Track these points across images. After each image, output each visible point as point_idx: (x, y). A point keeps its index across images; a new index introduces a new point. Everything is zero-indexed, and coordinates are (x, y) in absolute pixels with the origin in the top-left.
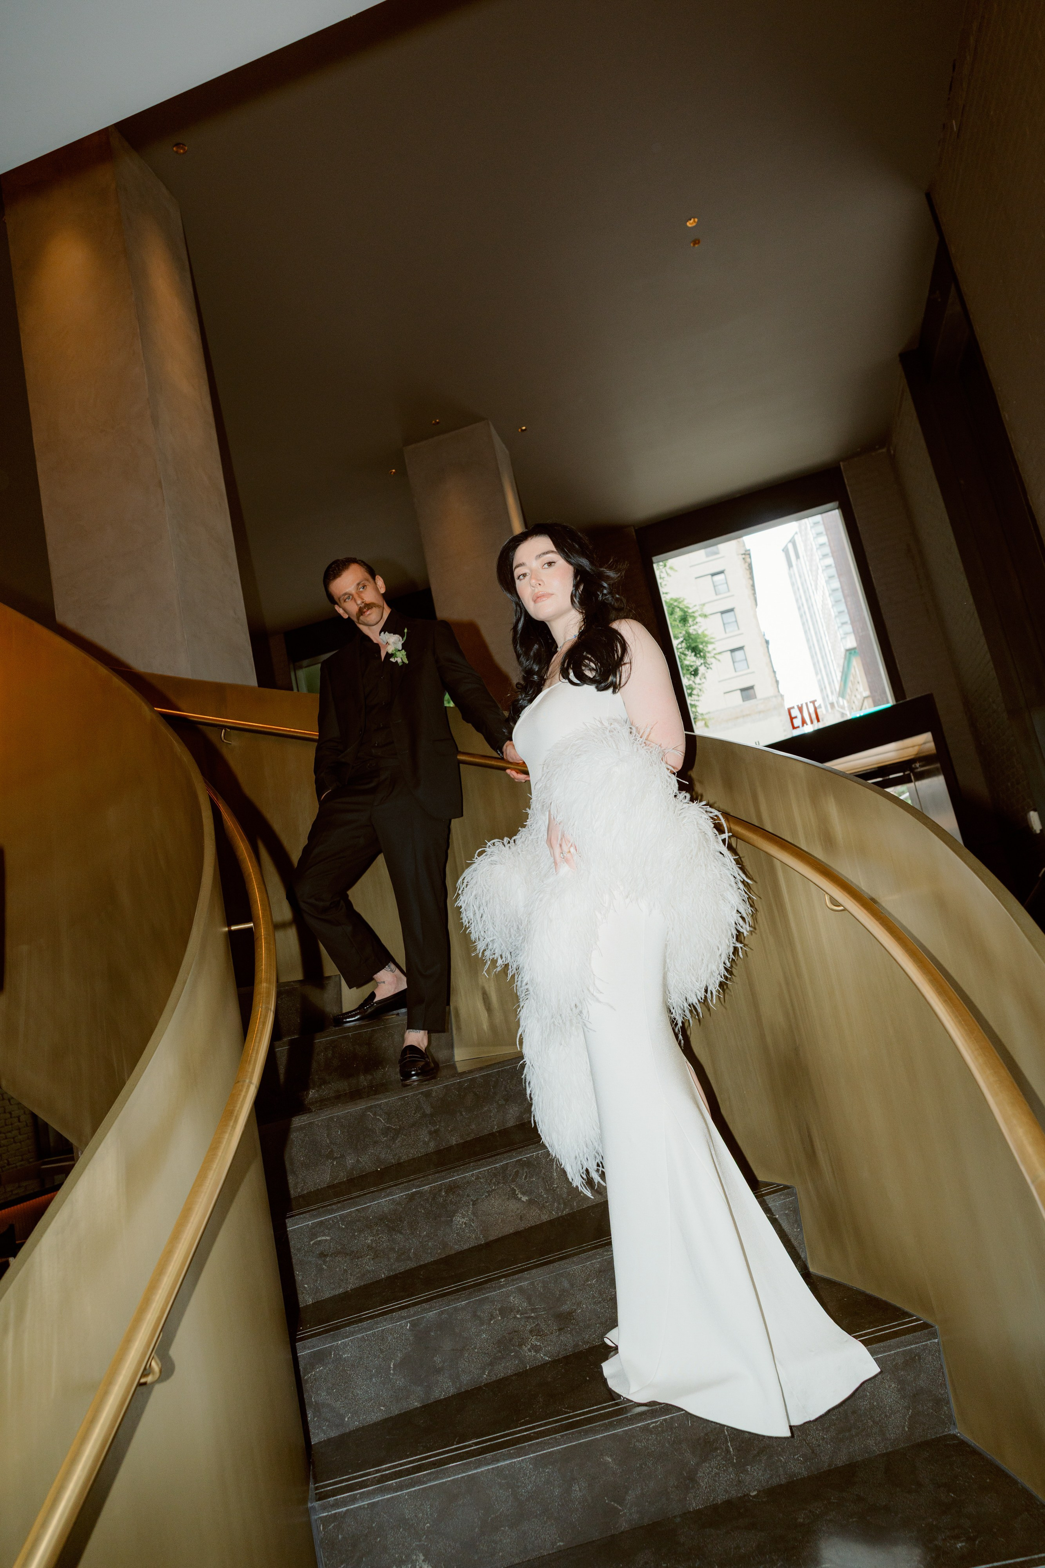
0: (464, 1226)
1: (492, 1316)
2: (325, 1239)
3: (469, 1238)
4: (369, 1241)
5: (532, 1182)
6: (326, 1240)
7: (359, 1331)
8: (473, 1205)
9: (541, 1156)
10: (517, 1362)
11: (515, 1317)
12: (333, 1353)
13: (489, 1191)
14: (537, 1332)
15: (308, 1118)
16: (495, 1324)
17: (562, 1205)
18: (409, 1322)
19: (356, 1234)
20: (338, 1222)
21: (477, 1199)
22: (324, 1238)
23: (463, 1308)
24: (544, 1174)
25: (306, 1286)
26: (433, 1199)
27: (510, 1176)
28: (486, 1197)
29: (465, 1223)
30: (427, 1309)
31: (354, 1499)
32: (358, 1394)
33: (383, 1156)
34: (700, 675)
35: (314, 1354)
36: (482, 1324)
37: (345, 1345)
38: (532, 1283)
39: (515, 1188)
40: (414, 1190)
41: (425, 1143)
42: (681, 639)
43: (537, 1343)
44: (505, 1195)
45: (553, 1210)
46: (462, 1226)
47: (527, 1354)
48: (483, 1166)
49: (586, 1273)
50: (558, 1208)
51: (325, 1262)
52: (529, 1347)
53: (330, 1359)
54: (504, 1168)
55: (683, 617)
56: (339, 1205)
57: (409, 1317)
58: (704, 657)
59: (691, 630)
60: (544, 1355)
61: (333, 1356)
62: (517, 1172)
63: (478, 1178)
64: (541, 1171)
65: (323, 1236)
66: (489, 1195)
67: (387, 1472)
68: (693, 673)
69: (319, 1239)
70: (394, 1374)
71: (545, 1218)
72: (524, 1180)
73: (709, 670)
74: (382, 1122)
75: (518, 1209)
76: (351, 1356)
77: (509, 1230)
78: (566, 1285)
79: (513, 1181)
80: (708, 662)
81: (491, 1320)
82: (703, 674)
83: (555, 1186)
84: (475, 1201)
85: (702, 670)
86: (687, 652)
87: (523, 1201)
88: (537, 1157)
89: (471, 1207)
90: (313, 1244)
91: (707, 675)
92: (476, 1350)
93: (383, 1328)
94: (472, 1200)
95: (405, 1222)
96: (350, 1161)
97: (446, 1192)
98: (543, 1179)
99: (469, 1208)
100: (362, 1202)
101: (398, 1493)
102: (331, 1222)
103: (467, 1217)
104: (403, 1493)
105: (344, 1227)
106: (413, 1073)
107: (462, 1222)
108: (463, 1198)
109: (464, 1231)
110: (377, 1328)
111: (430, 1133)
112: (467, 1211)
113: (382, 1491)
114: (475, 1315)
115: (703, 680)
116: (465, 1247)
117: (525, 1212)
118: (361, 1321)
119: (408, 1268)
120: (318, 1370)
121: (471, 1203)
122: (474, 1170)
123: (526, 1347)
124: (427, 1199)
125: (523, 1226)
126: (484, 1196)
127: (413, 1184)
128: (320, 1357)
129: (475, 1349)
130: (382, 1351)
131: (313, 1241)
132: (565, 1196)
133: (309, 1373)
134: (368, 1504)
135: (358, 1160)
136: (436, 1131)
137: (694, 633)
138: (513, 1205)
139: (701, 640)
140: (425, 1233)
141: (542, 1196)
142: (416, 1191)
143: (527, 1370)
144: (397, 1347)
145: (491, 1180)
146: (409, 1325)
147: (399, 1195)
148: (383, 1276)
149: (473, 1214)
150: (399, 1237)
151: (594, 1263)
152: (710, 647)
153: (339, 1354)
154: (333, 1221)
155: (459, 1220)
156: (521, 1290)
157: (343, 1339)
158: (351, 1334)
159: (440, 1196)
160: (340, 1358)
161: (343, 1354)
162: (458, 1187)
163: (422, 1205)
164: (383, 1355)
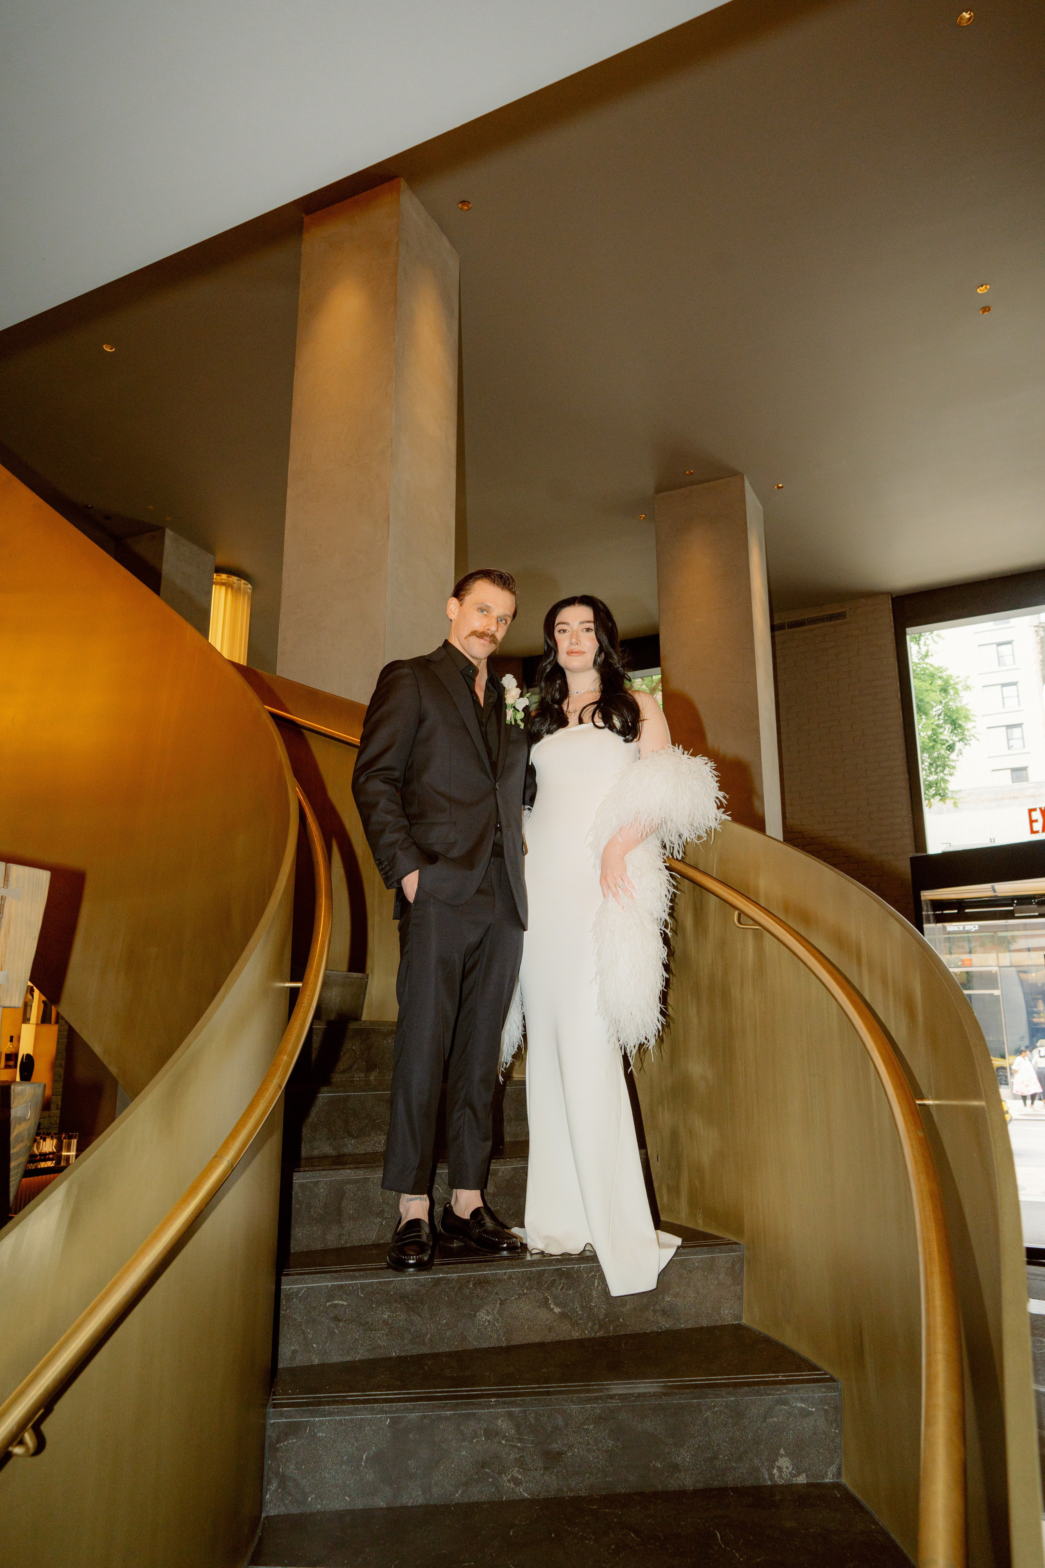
0: (487, 1323)
1: (476, 1434)
2: (342, 1303)
3: (491, 1337)
4: (386, 1317)
5: (568, 1295)
6: (343, 1305)
7: (338, 1413)
8: (500, 1304)
9: (583, 1269)
10: (493, 1490)
11: (500, 1442)
12: (308, 1428)
13: (520, 1294)
14: (521, 1463)
15: (364, 1173)
16: (477, 1443)
17: (597, 1327)
18: (390, 1417)
19: (374, 1306)
20: (357, 1289)
21: (506, 1299)
22: (340, 1302)
23: (447, 1418)
24: (583, 1290)
25: (315, 1345)
26: (460, 1289)
27: (545, 1283)
28: (516, 1299)
29: (489, 1321)
30: (411, 1408)
32: (325, 1478)
34: (956, 751)
35: (289, 1425)
36: (464, 1440)
37: (321, 1423)
38: (524, 1412)
39: (548, 1297)
40: (441, 1275)
42: (940, 711)
43: (518, 1475)
44: (537, 1302)
45: (586, 1329)
46: (485, 1323)
47: (505, 1484)
48: (518, 1266)
49: (584, 1416)
50: (592, 1328)
51: (337, 1326)
52: (509, 1477)
53: (305, 1433)
54: (541, 1273)
56: (362, 1273)
57: (390, 1412)
58: (962, 733)
59: (952, 704)
60: (524, 1490)
61: (308, 1431)
62: (554, 1280)
63: (510, 1278)
64: (580, 1285)
65: (340, 1300)
66: (519, 1297)
68: (948, 748)
69: (336, 1302)
70: (365, 1467)
71: (576, 1335)
72: (560, 1291)
73: (966, 747)
75: (548, 1320)
76: (327, 1437)
77: (535, 1338)
78: (560, 1423)
79: (548, 1289)
80: (966, 738)
81: (474, 1438)
82: (960, 750)
83: (593, 1304)
84: (503, 1300)
85: (959, 746)
86: (945, 726)
87: (555, 1313)
88: (579, 1270)
89: (498, 1305)
90: (329, 1305)
91: (963, 751)
92: (453, 1466)
93: (363, 1417)
94: (499, 1298)
95: (426, 1306)
97: (474, 1285)
98: (581, 1294)
99: (495, 1306)
100: (386, 1276)
102: (351, 1288)
103: (492, 1315)
105: (363, 1296)
107: (486, 1319)
108: (491, 1294)
109: (486, 1328)
110: (355, 1415)
112: (493, 1309)
114: (458, 1429)
115: (960, 756)
116: (485, 1345)
117: (554, 1324)
118: (345, 1402)
119: (421, 1352)
120: (291, 1441)
121: (499, 1302)
122: (508, 1269)
123: (506, 1476)
124: (453, 1288)
125: (550, 1338)
126: (514, 1298)
127: (441, 1270)
128: (294, 1429)
129: (452, 1464)
130: (356, 1440)
131: (330, 1303)
132: (601, 1317)
133: (282, 1442)
137: (956, 706)
138: (543, 1314)
139: (961, 714)
140: (445, 1321)
141: (577, 1312)
142: (442, 1277)
143: (502, 1501)
144: (373, 1440)
145: (524, 1283)
146: (389, 1420)
148: (394, 1354)
149: (498, 1312)
150: (416, 1319)
151: (595, 1408)
152: (969, 724)
153: (314, 1431)
154: (353, 1287)
155: (483, 1316)
156: (511, 1415)
157: (321, 1417)
158: (331, 1414)
159: (467, 1287)
160: (315, 1435)
161: (318, 1432)
162: (488, 1282)
163: (446, 1292)
164: (357, 1444)
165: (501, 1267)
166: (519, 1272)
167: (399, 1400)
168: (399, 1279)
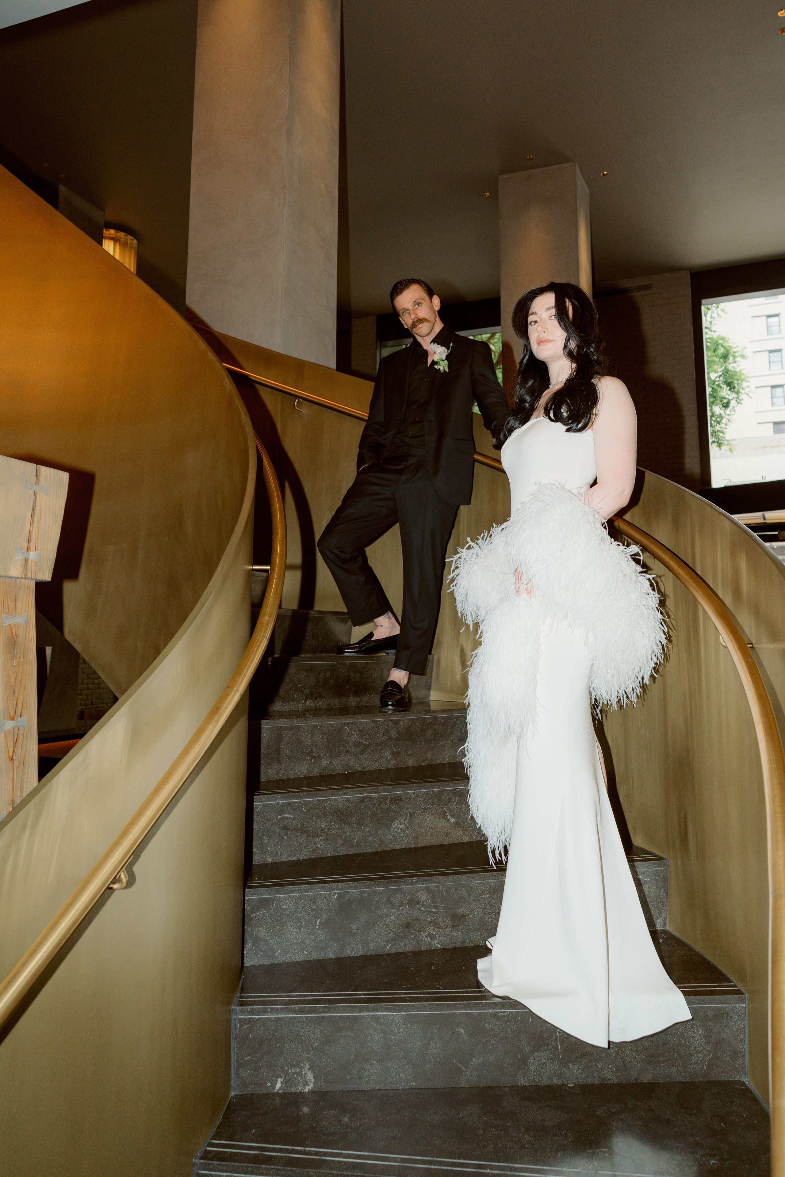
0: (400, 830)
2: (290, 816)
3: (403, 840)
4: (324, 826)
5: (461, 809)
6: (290, 818)
7: (297, 891)
8: (410, 816)
10: (415, 943)
11: (420, 909)
12: (275, 902)
13: (425, 808)
14: (435, 924)
16: (403, 910)
18: (337, 893)
19: (314, 818)
20: (303, 806)
21: (415, 812)
23: (380, 893)
25: (269, 848)
26: (379, 805)
27: (443, 800)
28: (421, 812)
30: (352, 887)
31: (265, 1012)
32: (289, 937)
33: (351, 762)
34: (730, 408)
35: (261, 900)
36: (393, 908)
37: (285, 898)
38: (438, 887)
39: (447, 811)
40: (365, 795)
41: (387, 760)
42: (720, 373)
43: (433, 932)
44: (438, 814)
46: (398, 830)
47: (424, 939)
48: (424, 788)
49: (482, 888)
50: (478, 834)
51: (286, 834)
52: (427, 934)
53: (273, 905)
54: (441, 793)
55: (724, 355)
56: (305, 794)
57: (337, 889)
58: (738, 393)
59: (730, 367)
60: (437, 943)
61: (275, 904)
62: (451, 797)
63: (418, 796)
65: (288, 814)
66: (424, 811)
67: (294, 998)
68: (725, 405)
69: (285, 815)
70: (318, 930)
72: (455, 806)
73: (739, 405)
74: (356, 737)
75: (446, 827)
76: (289, 909)
77: (436, 841)
78: (465, 893)
79: (446, 804)
80: (740, 398)
81: (400, 906)
82: (734, 407)
84: (413, 813)
85: (733, 403)
86: (722, 385)
87: (451, 822)
89: (408, 817)
90: (279, 818)
91: (736, 409)
92: (385, 927)
93: (316, 893)
94: (410, 812)
95: (354, 818)
96: (324, 762)
97: (390, 802)
99: (406, 818)
100: (325, 795)
101: (299, 1016)
102: (297, 805)
103: (403, 825)
104: (302, 1016)
105: (306, 810)
106: (390, 703)
107: (399, 828)
108: (403, 809)
109: (399, 834)
110: (311, 892)
111: (393, 753)
112: (405, 820)
113: (287, 1010)
114: (388, 899)
115: (732, 412)
116: (398, 847)
117: (450, 828)
118: (301, 884)
119: (350, 852)
120: (262, 912)
121: (409, 814)
122: (417, 789)
123: (424, 933)
124: (374, 804)
125: (447, 841)
127: (366, 791)
128: (264, 903)
129: (385, 925)
130: (312, 910)
131: (280, 816)
133: (256, 913)
134: (275, 1018)
135: (331, 762)
136: (398, 753)
137: (733, 370)
138: (442, 823)
139: (736, 377)
140: (368, 829)
141: (467, 821)
142: (367, 796)
143: (421, 951)
144: (325, 910)
145: (428, 800)
146: (336, 895)
147: (353, 796)
148: (330, 854)
149: (409, 823)
150: (347, 828)
151: (490, 882)
152: (744, 384)
153: (279, 905)
154: (299, 804)
155: (397, 825)
156: (428, 889)
157: (285, 894)
158: (292, 892)
159: (385, 803)
160: (281, 907)
161: (283, 905)
162: (401, 800)
163: (369, 807)
164: (313, 913)
165: (411, 788)
166: (424, 792)
167: (343, 881)
168: (334, 798)
